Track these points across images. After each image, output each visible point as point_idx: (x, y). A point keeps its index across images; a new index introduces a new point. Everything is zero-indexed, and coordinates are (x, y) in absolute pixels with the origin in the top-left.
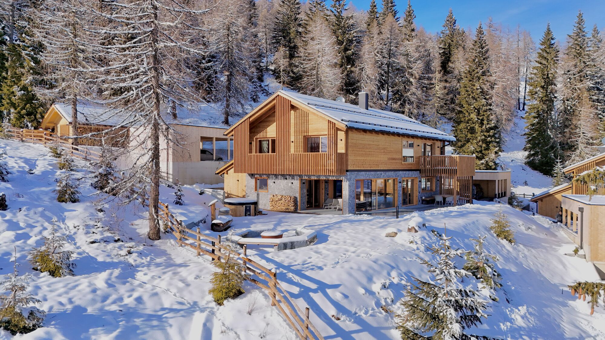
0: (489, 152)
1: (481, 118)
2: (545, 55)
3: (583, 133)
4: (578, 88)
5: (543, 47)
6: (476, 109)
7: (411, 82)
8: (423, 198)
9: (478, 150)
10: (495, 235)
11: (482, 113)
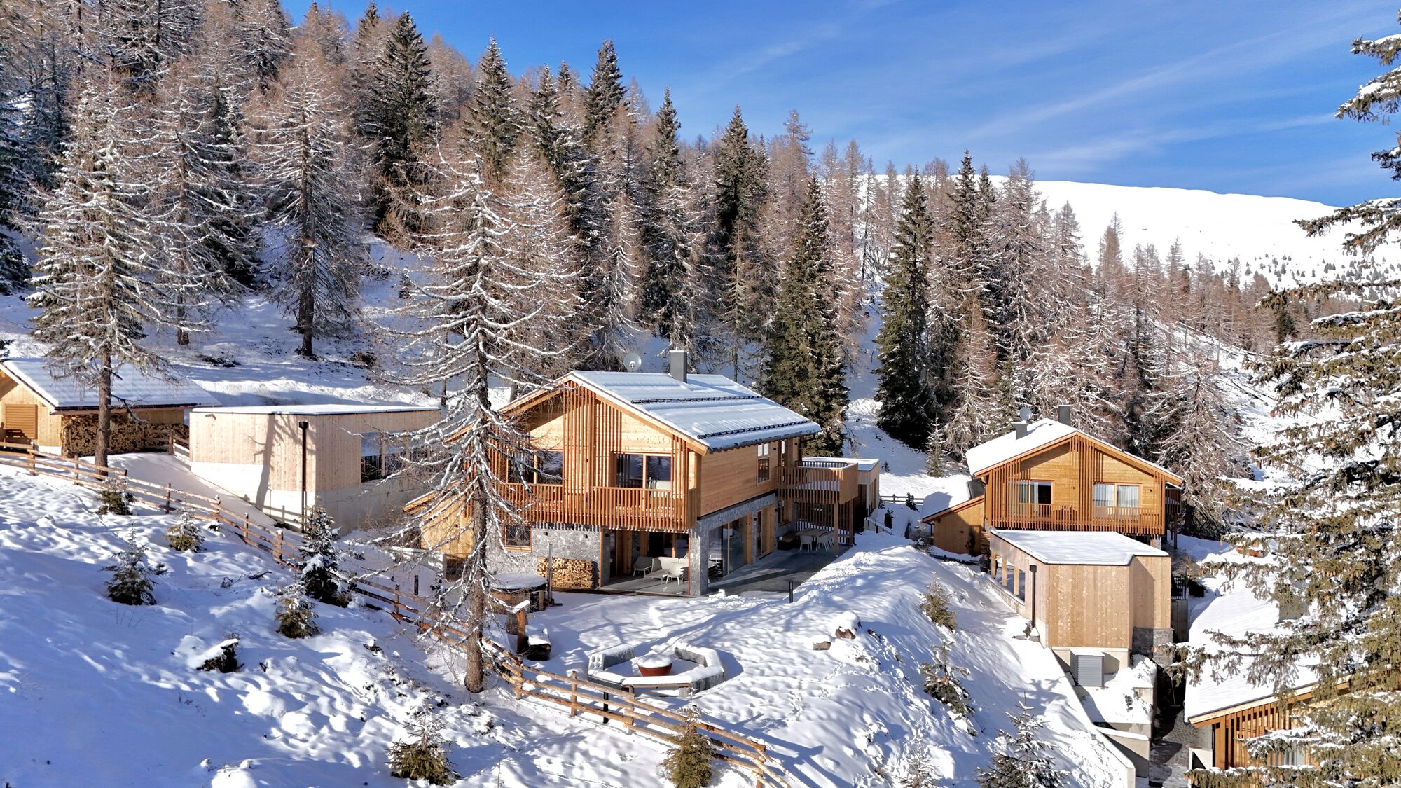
0: (832, 414)
1: (817, 351)
2: (910, 225)
3: (973, 374)
4: (965, 293)
5: (906, 212)
6: (809, 335)
7: (685, 270)
8: (781, 538)
9: (813, 412)
10: (930, 619)
11: (820, 343)
